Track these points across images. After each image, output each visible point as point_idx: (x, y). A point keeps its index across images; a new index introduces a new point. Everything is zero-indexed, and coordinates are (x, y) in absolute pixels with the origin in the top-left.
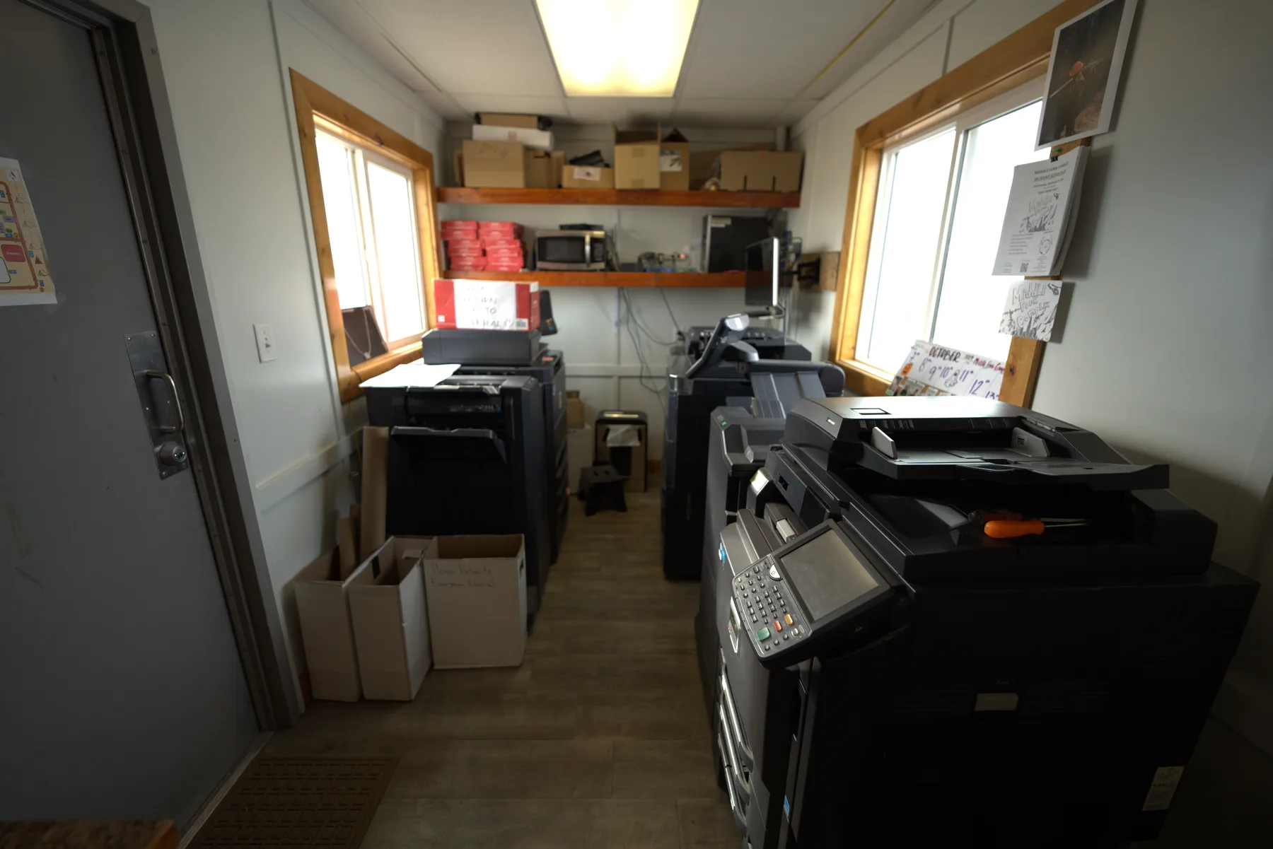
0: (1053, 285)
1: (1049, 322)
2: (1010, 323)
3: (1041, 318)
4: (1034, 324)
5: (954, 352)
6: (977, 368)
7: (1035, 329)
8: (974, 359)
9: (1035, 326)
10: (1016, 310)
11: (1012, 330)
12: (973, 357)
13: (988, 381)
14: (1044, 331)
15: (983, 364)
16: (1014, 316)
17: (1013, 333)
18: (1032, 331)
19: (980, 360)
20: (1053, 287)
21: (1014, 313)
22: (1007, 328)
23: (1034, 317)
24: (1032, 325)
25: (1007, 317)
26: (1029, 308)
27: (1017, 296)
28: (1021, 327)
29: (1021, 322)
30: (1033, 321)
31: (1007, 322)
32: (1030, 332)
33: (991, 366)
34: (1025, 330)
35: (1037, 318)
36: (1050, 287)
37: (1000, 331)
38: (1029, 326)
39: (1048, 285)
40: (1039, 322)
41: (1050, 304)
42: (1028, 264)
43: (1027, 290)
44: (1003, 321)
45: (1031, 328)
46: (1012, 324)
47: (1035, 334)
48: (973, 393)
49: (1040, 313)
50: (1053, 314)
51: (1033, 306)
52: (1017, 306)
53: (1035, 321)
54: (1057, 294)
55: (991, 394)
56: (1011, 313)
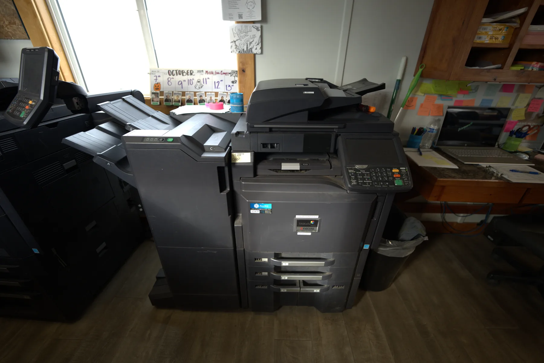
0: (255, 26)
1: (258, 44)
2: (236, 47)
3: (253, 43)
4: (249, 46)
5: (188, 71)
6: (210, 76)
7: (251, 49)
8: (204, 72)
9: (250, 47)
10: (237, 40)
11: (238, 51)
12: (203, 71)
13: (222, 81)
14: (256, 49)
15: (212, 73)
16: (237, 43)
17: (239, 52)
18: (249, 50)
19: (209, 72)
20: (256, 27)
21: (237, 42)
22: (235, 50)
23: (248, 43)
24: (248, 47)
25: (233, 44)
26: (245, 39)
27: (236, 33)
28: (243, 48)
29: (242, 46)
30: (248, 45)
31: (234, 47)
32: (248, 50)
33: (218, 73)
34: (245, 49)
35: (251, 43)
36: (254, 28)
37: (232, 52)
38: (247, 48)
39: (253, 26)
40: (252, 45)
41: (256, 36)
42: (242, 14)
43: (241, 29)
44: (232, 46)
45: (249, 48)
46: (237, 47)
47: (252, 51)
48: (217, 88)
49: (251, 40)
50: (259, 40)
51: (247, 37)
52: (237, 38)
53: (250, 45)
54: (259, 30)
55: (228, 86)
56: (235, 42)
